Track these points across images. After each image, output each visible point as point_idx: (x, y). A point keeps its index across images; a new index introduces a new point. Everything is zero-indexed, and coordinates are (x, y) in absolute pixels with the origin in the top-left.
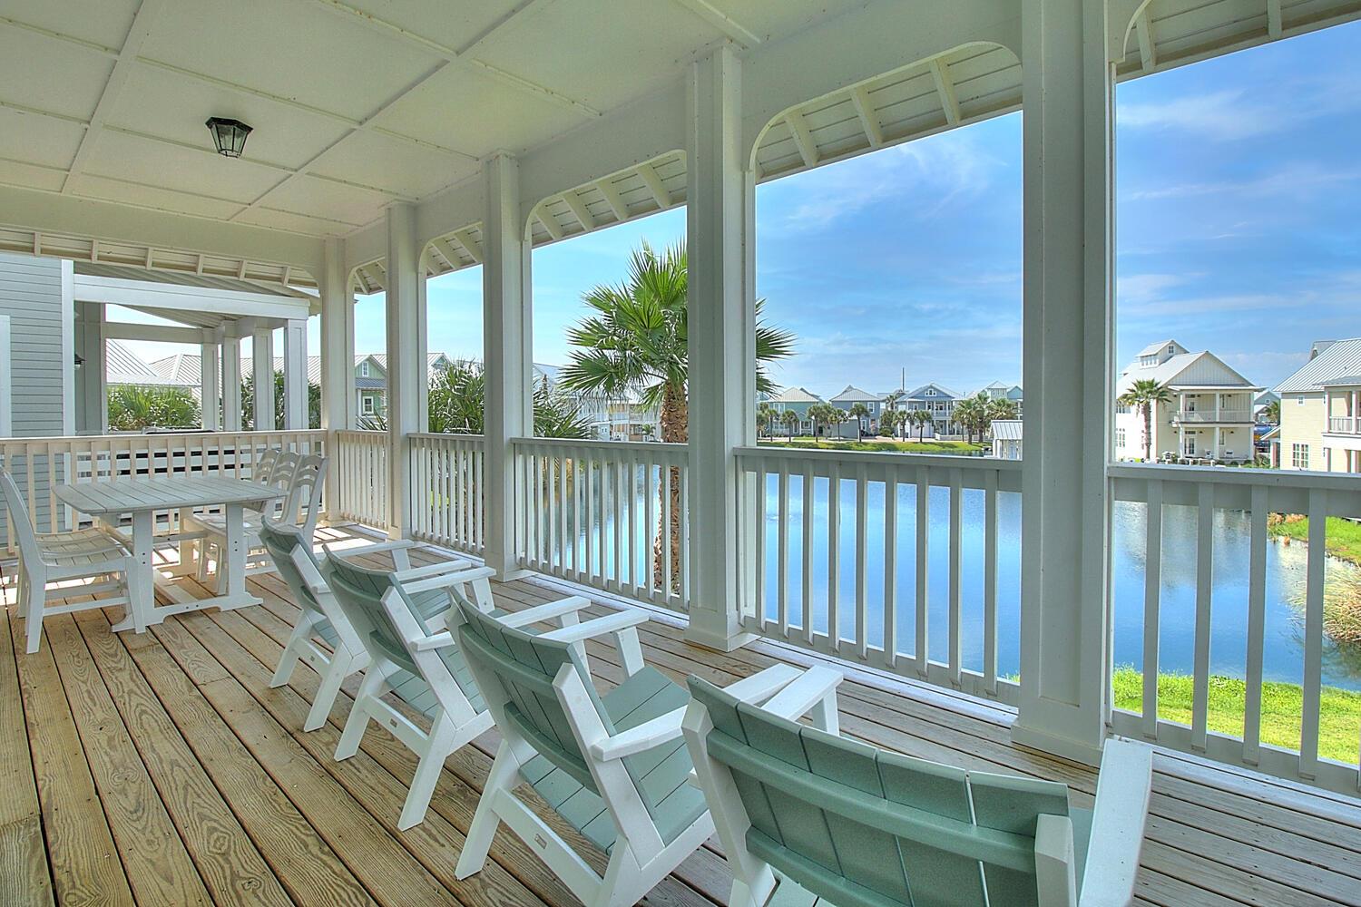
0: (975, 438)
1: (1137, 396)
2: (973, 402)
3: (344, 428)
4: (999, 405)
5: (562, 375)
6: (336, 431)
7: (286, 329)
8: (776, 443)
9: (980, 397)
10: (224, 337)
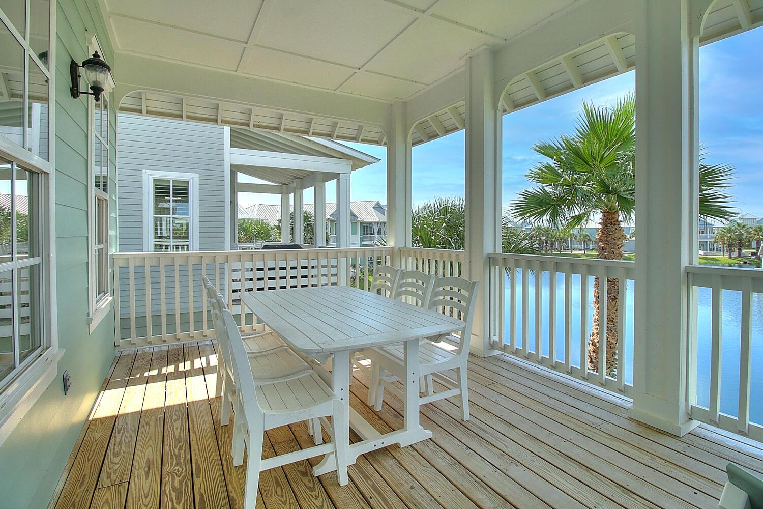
0: (735, 254)
2: (733, 229)
3: (404, 246)
4: (757, 230)
5: (512, 208)
6: (399, 248)
7: (338, 181)
8: (574, 254)
10: (295, 189)
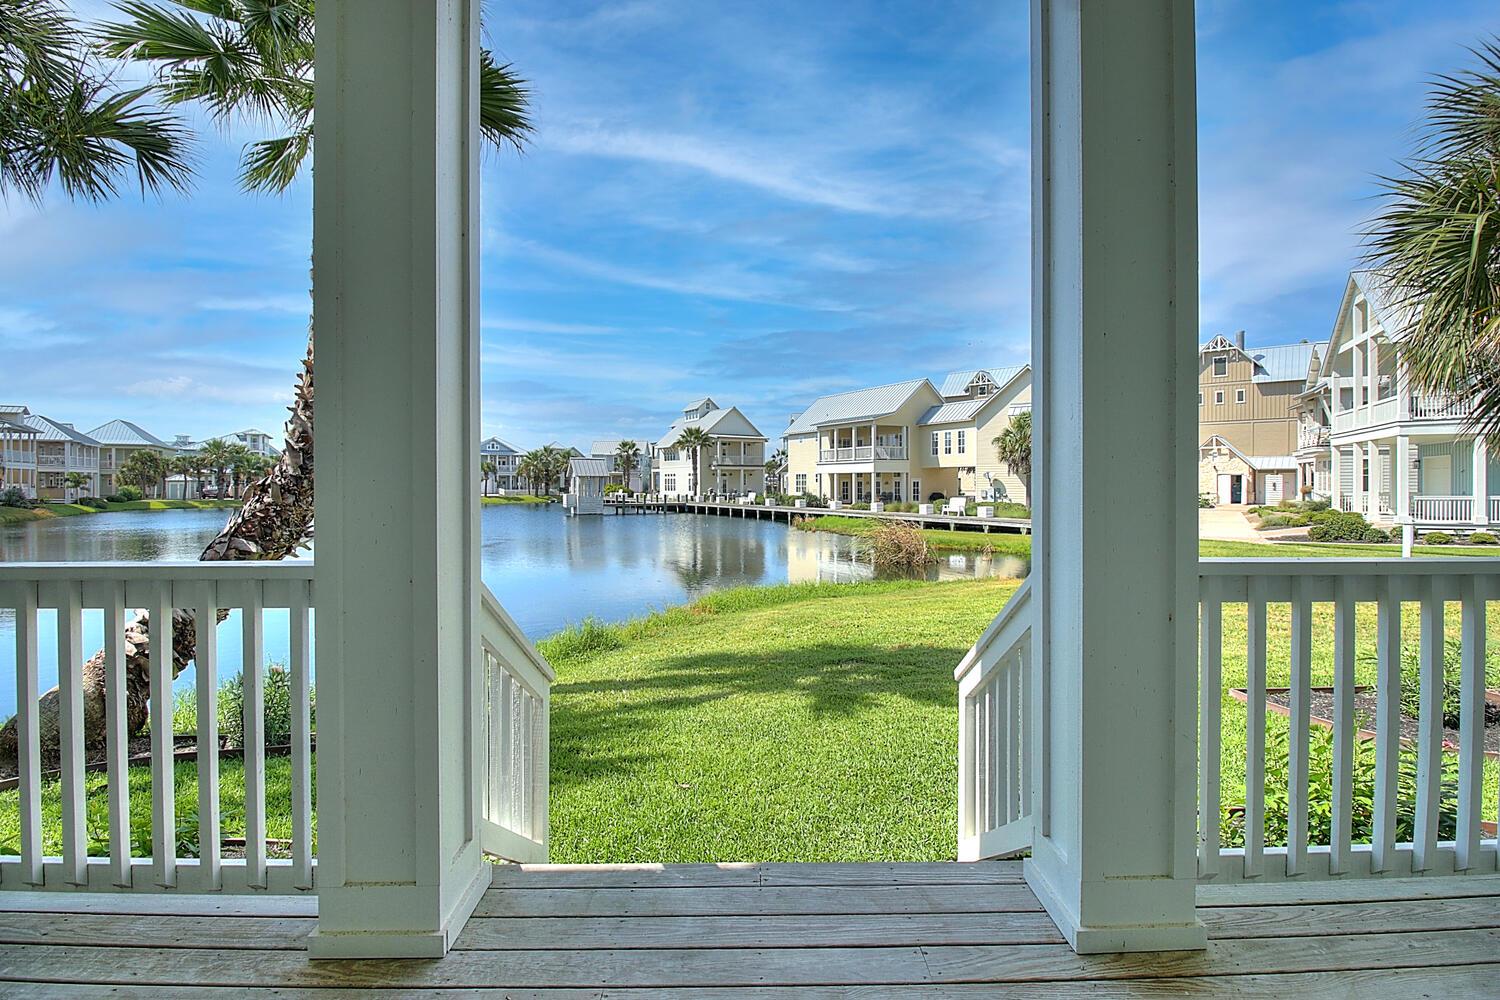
0: (542, 491)
1: (687, 441)
2: (539, 454)
4: (564, 457)
9: (545, 449)
